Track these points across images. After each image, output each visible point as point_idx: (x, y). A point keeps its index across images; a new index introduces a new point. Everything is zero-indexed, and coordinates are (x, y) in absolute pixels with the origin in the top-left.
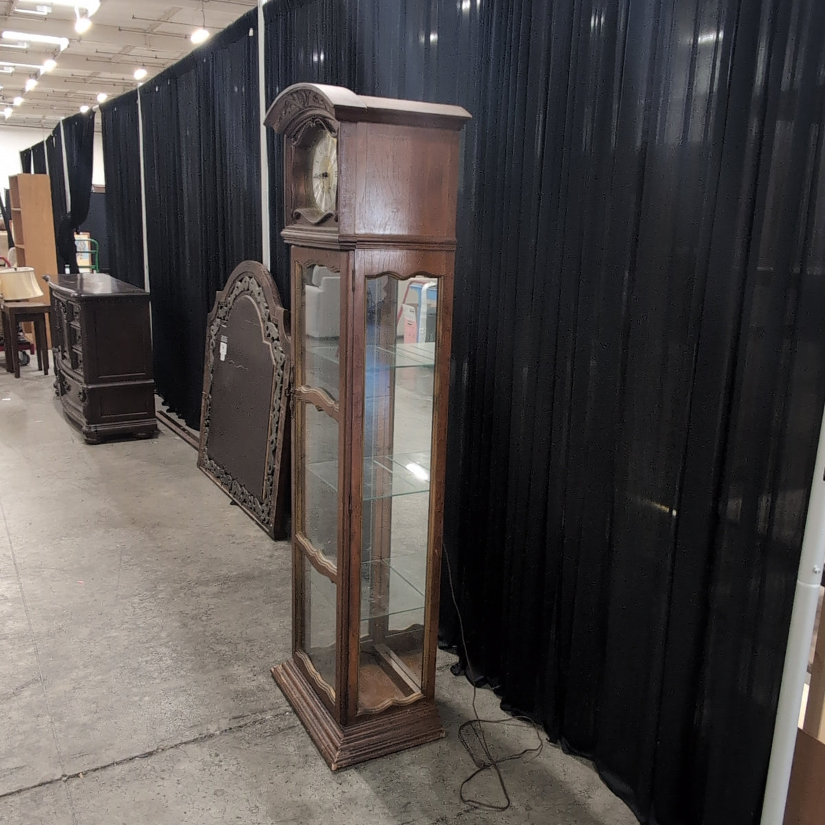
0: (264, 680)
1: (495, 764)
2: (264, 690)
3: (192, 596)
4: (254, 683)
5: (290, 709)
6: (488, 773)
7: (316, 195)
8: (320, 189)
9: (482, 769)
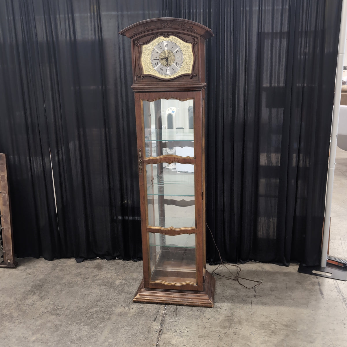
1: (237, 277)
2: (142, 308)
4: (135, 309)
6: (240, 280)
7: (156, 67)
8: (160, 64)
9: (238, 280)
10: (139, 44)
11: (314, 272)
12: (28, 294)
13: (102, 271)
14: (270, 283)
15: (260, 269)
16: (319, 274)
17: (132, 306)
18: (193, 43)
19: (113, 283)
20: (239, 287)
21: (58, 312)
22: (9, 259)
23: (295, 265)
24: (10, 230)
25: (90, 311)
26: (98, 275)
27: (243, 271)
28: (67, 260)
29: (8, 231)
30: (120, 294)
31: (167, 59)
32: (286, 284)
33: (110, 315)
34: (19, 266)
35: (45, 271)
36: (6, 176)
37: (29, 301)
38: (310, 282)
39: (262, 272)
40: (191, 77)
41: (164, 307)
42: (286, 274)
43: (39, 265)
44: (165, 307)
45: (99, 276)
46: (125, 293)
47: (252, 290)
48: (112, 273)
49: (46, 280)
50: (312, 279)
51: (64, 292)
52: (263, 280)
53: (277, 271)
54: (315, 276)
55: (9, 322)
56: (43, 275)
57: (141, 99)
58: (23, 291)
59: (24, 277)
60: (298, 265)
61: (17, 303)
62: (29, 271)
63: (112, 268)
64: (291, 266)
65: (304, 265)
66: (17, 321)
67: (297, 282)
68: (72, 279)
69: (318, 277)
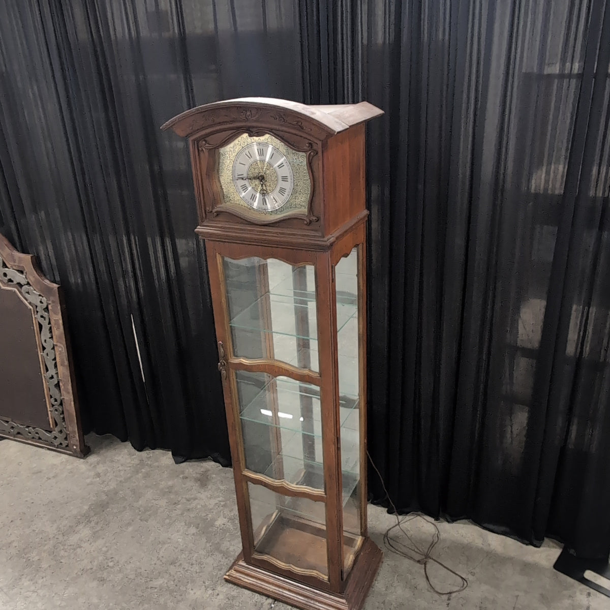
0: (226, 590)
1: (427, 556)
2: (234, 598)
3: (74, 549)
4: (221, 596)
5: (270, 601)
6: (431, 565)
7: (244, 194)
8: (250, 188)
9: (425, 564)
10: (206, 149)
11: (589, 575)
12: (79, 523)
13: (205, 491)
14: (485, 587)
15: (478, 542)
16: (597, 582)
17: (219, 588)
18: (308, 153)
19: (211, 523)
20: (422, 583)
21: (105, 575)
22: (74, 445)
23: (554, 547)
24: (73, 403)
25: (151, 584)
26: (195, 499)
27: (445, 540)
28: (163, 454)
29: (70, 404)
30: (210, 553)
31: (262, 178)
32: (517, 596)
33: (178, 601)
34: (90, 455)
35: (122, 473)
36: (61, 322)
37: (74, 539)
38: (570, 601)
39: (480, 550)
40: (305, 222)
41: (271, 604)
42: (527, 568)
43: (120, 458)
44: (273, 605)
45: (197, 501)
46: (221, 552)
47: (445, 597)
48: (218, 499)
49: (116, 493)
50: (578, 594)
51: (130, 529)
52: (473, 574)
53: (512, 554)
54: (588, 588)
55: (29, 581)
56: (117, 480)
57: (217, 254)
58: (75, 512)
59: (88, 481)
60: (560, 547)
61: (57, 538)
62: (101, 469)
63: (222, 487)
64: (544, 548)
65: (572, 551)
66: (40, 581)
67: (542, 595)
68: (153, 501)
69: (592, 591)
